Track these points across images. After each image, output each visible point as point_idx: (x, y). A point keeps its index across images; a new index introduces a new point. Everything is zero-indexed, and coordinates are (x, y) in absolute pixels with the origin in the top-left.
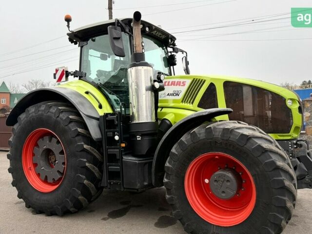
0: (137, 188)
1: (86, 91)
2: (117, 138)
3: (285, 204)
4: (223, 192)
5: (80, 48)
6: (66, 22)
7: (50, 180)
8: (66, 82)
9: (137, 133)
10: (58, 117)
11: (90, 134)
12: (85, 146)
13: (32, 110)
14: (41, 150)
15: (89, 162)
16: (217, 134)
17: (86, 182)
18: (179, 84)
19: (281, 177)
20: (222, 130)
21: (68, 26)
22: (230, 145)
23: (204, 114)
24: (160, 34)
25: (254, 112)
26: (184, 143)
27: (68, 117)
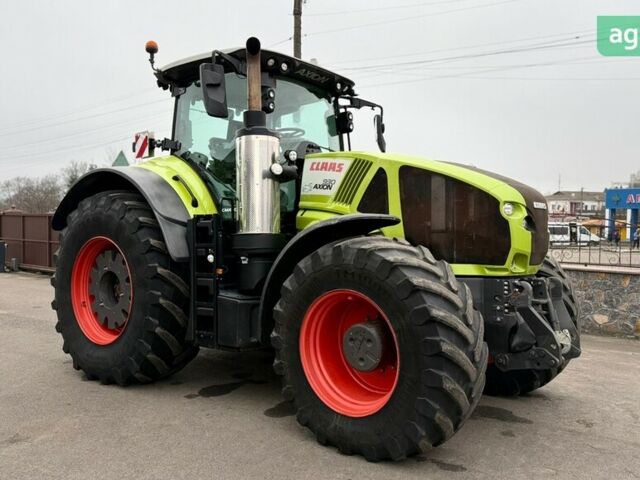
0: (237, 346)
1: (175, 174)
2: (211, 258)
3: (441, 383)
4: (362, 359)
5: (174, 98)
6: (149, 55)
7: (111, 326)
8: (150, 159)
9: (243, 252)
10: (122, 218)
11: (166, 248)
12: (160, 270)
13: (87, 204)
14: (100, 274)
15: (165, 298)
16: (349, 258)
17: (158, 330)
18: (332, 167)
19: (438, 335)
20: (356, 251)
21: (152, 61)
22: (365, 278)
23: (333, 223)
24: (314, 75)
25: (447, 223)
26: (302, 271)
27: (137, 219)
